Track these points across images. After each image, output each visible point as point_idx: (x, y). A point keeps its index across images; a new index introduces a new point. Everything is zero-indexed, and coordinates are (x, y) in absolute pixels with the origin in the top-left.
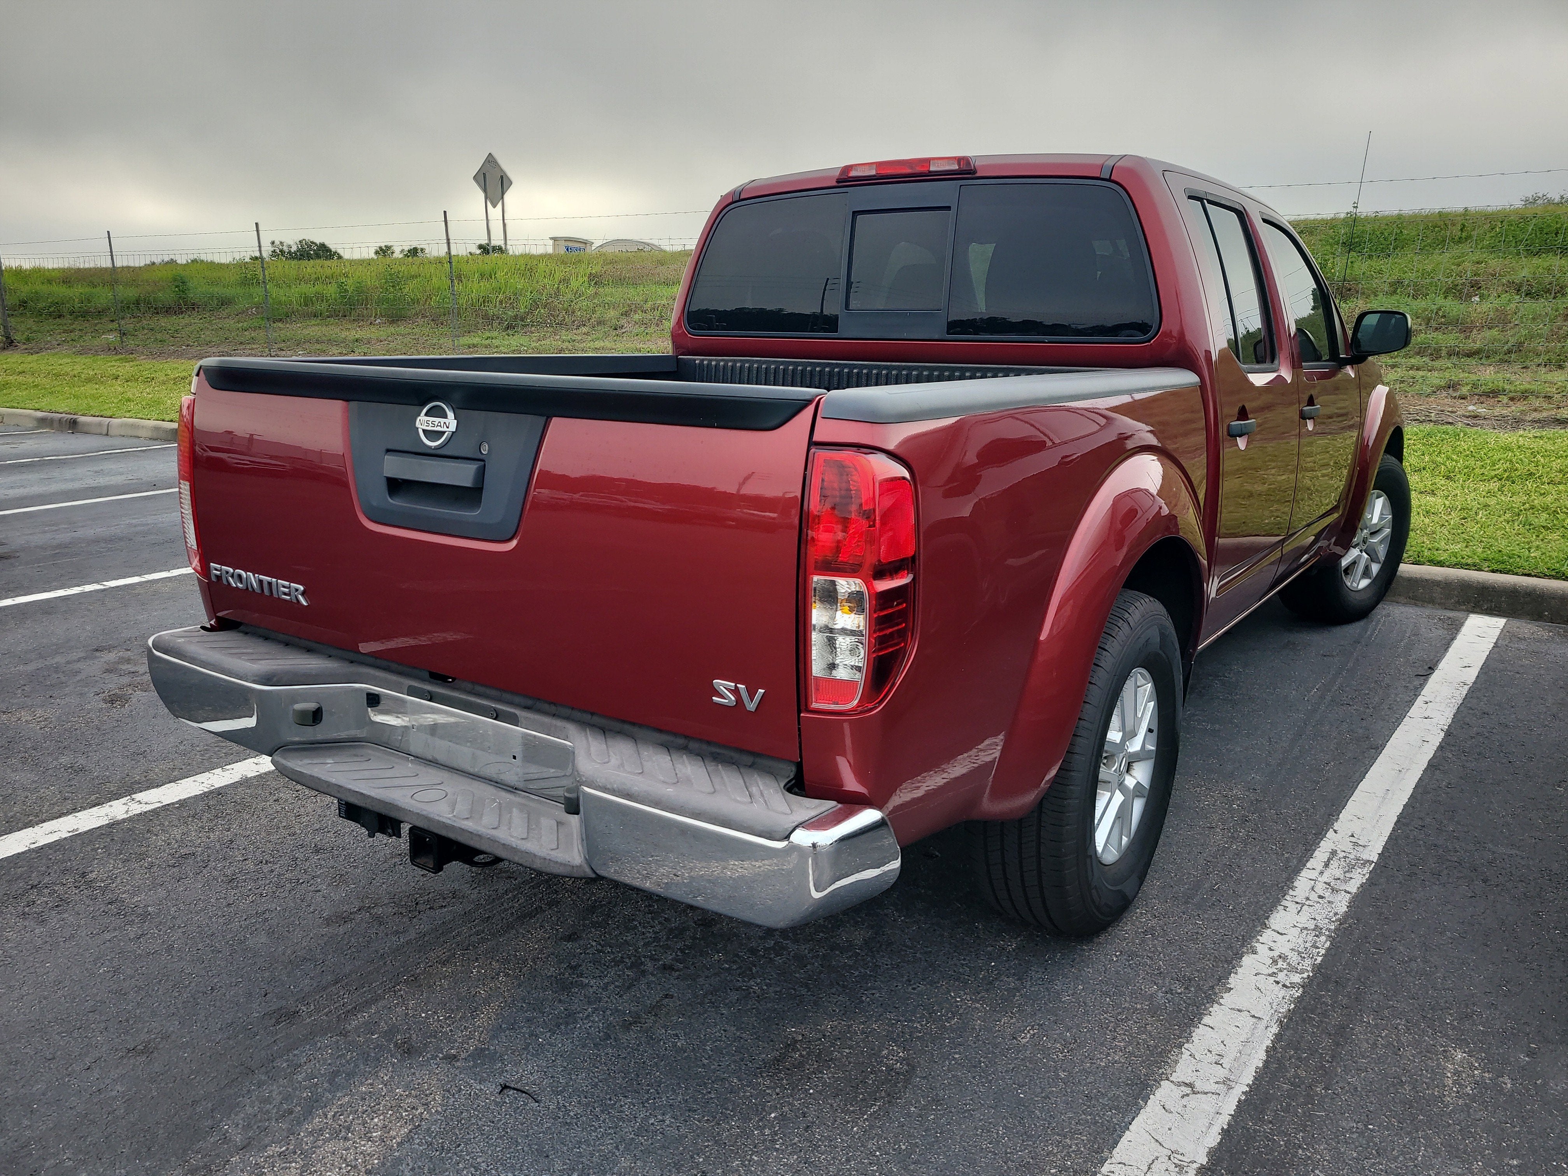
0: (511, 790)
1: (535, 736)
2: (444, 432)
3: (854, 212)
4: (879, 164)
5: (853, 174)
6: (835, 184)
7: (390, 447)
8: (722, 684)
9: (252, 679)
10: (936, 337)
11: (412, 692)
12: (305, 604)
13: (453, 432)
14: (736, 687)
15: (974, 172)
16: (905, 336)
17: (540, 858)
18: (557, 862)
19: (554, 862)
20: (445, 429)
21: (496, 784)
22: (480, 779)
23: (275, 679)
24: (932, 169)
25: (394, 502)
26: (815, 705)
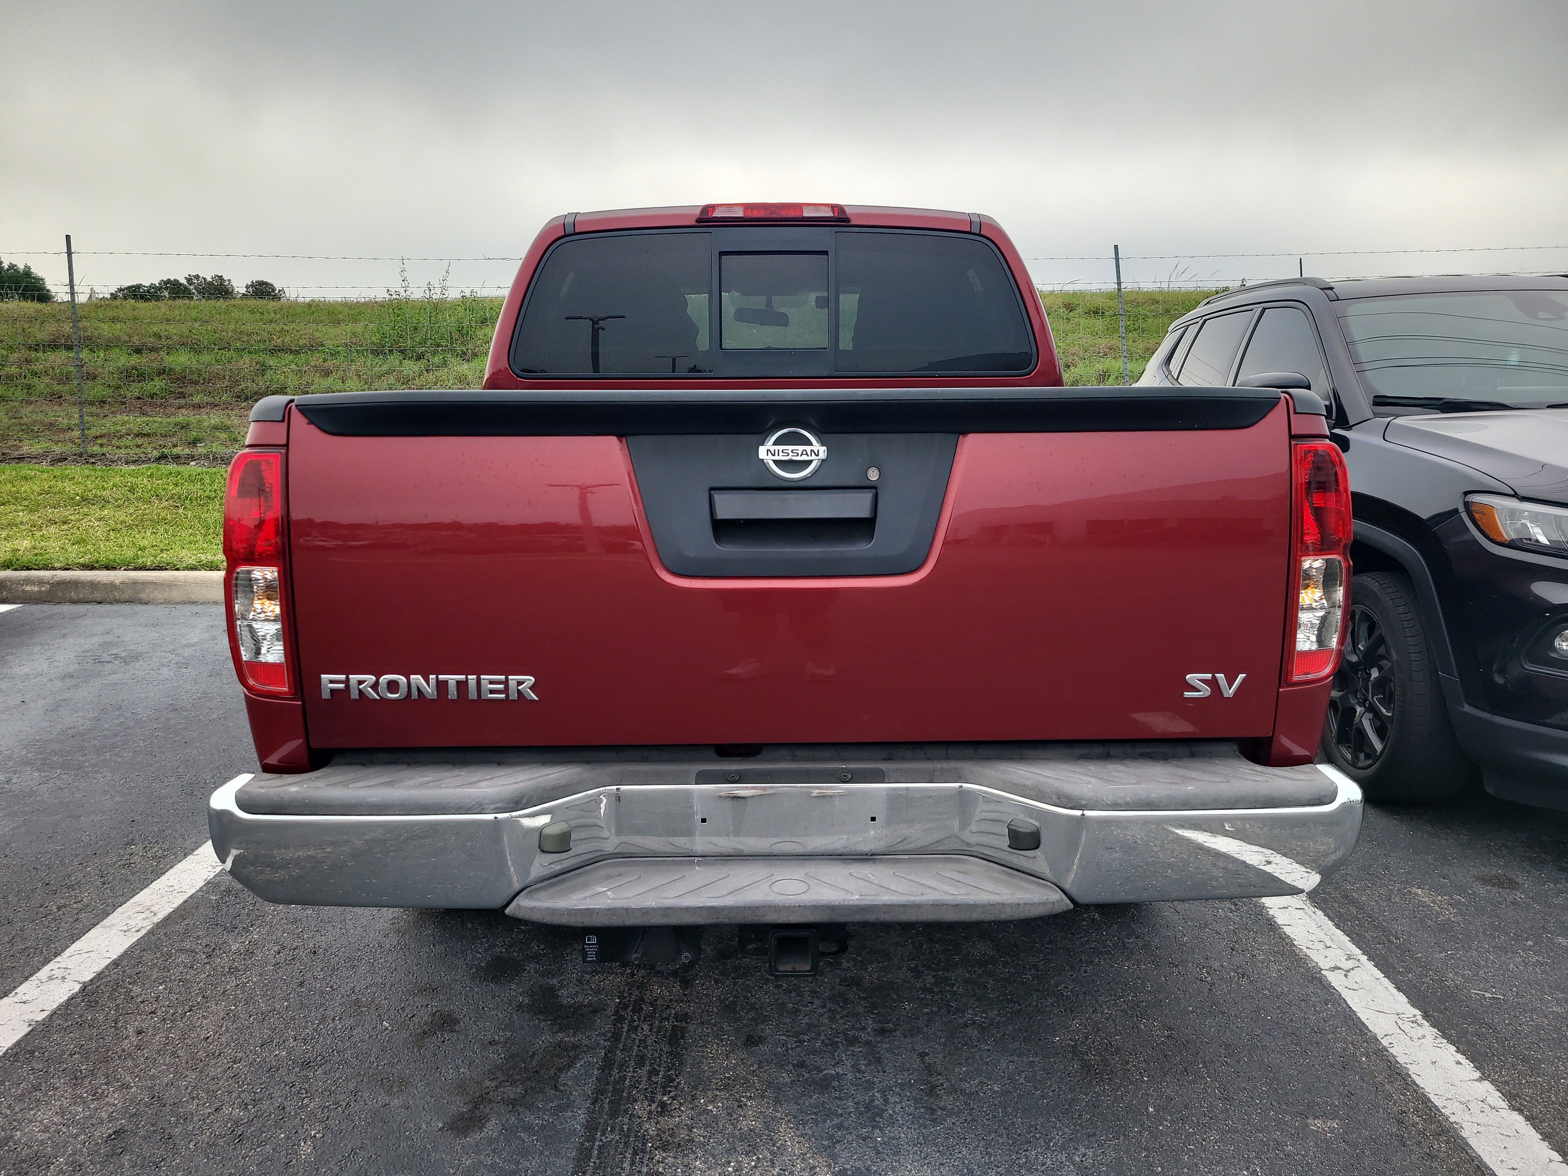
0: (867, 857)
1: (907, 788)
2: (811, 461)
3: (720, 253)
4: (747, 206)
5: (717, 214)
6: (693, 223)
7: (715, 485)
8: (1192, 678)
9: (492, 806)
10: (825, 374)
11: (702, 778)
12: (536, 699)
13: (823, 460)
14: (1214, 677)
15: (847, 220)
16: (791, 374)
17: (1011, 905)
18: (1035, 903)
19: (1030, 904)
20: (814, 457)
21: (840, 857)
22: (817, 857)
23: (524, 801)
24: (805, 215)
25: (724, 549)
26: (1296, 678)
